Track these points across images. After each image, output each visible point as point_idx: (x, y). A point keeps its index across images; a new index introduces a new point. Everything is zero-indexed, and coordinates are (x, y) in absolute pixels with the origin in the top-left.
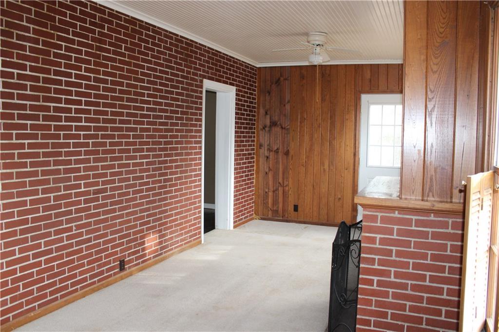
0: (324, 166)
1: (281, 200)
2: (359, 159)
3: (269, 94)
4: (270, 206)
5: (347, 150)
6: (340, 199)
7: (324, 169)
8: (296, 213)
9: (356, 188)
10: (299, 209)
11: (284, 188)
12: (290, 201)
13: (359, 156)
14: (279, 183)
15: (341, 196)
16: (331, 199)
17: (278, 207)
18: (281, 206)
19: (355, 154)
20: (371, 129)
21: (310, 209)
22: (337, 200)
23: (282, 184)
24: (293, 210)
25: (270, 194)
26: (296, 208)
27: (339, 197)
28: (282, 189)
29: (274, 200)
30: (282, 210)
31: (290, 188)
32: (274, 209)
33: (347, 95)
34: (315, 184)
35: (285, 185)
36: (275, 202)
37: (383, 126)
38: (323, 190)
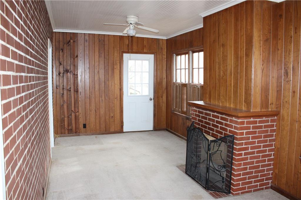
0: (102, 98)
1: (73, 122)
2: (123, 92)
3: (63, 51)
4: (66, 126)
5: (116, 87)
6: (112, 116)
7: (102, 99)
8: (85, 129)
9: (122, 109)
10: (87, 126)
11: (76, 114)
12: (80, 122)
13: (123, 90)
14: (72, 111)
15: (113, 115)
16: (107, 117)
17: (72, 126)
18: (74, 125)
19: (121, 89)
20: (130, 74)
21: (94, 125)
22: (111, 118)
23: (74, 112)
24: (83, 128)
25: (66, 119)
26: (85, 126)
27: (112, 115)
28: (74, 114)
29: (69, 122)
30: (75, 128)
31: (80, 113)
32: (69, 128)
33: (115, 54)
34: (96, 109)
35: (76, 112)
36: (70, 124)
37: (136, 73)
38: (102, 113)
